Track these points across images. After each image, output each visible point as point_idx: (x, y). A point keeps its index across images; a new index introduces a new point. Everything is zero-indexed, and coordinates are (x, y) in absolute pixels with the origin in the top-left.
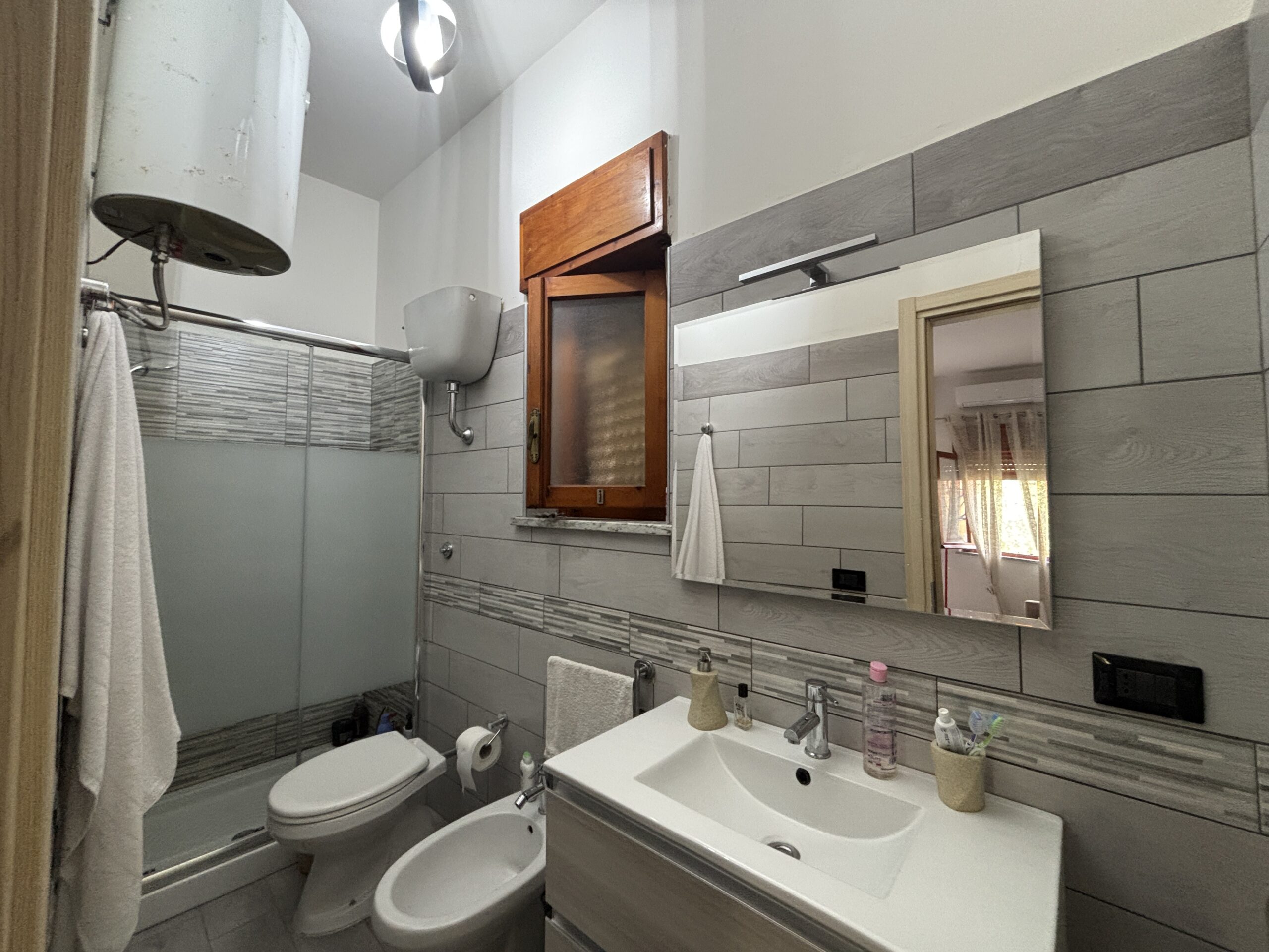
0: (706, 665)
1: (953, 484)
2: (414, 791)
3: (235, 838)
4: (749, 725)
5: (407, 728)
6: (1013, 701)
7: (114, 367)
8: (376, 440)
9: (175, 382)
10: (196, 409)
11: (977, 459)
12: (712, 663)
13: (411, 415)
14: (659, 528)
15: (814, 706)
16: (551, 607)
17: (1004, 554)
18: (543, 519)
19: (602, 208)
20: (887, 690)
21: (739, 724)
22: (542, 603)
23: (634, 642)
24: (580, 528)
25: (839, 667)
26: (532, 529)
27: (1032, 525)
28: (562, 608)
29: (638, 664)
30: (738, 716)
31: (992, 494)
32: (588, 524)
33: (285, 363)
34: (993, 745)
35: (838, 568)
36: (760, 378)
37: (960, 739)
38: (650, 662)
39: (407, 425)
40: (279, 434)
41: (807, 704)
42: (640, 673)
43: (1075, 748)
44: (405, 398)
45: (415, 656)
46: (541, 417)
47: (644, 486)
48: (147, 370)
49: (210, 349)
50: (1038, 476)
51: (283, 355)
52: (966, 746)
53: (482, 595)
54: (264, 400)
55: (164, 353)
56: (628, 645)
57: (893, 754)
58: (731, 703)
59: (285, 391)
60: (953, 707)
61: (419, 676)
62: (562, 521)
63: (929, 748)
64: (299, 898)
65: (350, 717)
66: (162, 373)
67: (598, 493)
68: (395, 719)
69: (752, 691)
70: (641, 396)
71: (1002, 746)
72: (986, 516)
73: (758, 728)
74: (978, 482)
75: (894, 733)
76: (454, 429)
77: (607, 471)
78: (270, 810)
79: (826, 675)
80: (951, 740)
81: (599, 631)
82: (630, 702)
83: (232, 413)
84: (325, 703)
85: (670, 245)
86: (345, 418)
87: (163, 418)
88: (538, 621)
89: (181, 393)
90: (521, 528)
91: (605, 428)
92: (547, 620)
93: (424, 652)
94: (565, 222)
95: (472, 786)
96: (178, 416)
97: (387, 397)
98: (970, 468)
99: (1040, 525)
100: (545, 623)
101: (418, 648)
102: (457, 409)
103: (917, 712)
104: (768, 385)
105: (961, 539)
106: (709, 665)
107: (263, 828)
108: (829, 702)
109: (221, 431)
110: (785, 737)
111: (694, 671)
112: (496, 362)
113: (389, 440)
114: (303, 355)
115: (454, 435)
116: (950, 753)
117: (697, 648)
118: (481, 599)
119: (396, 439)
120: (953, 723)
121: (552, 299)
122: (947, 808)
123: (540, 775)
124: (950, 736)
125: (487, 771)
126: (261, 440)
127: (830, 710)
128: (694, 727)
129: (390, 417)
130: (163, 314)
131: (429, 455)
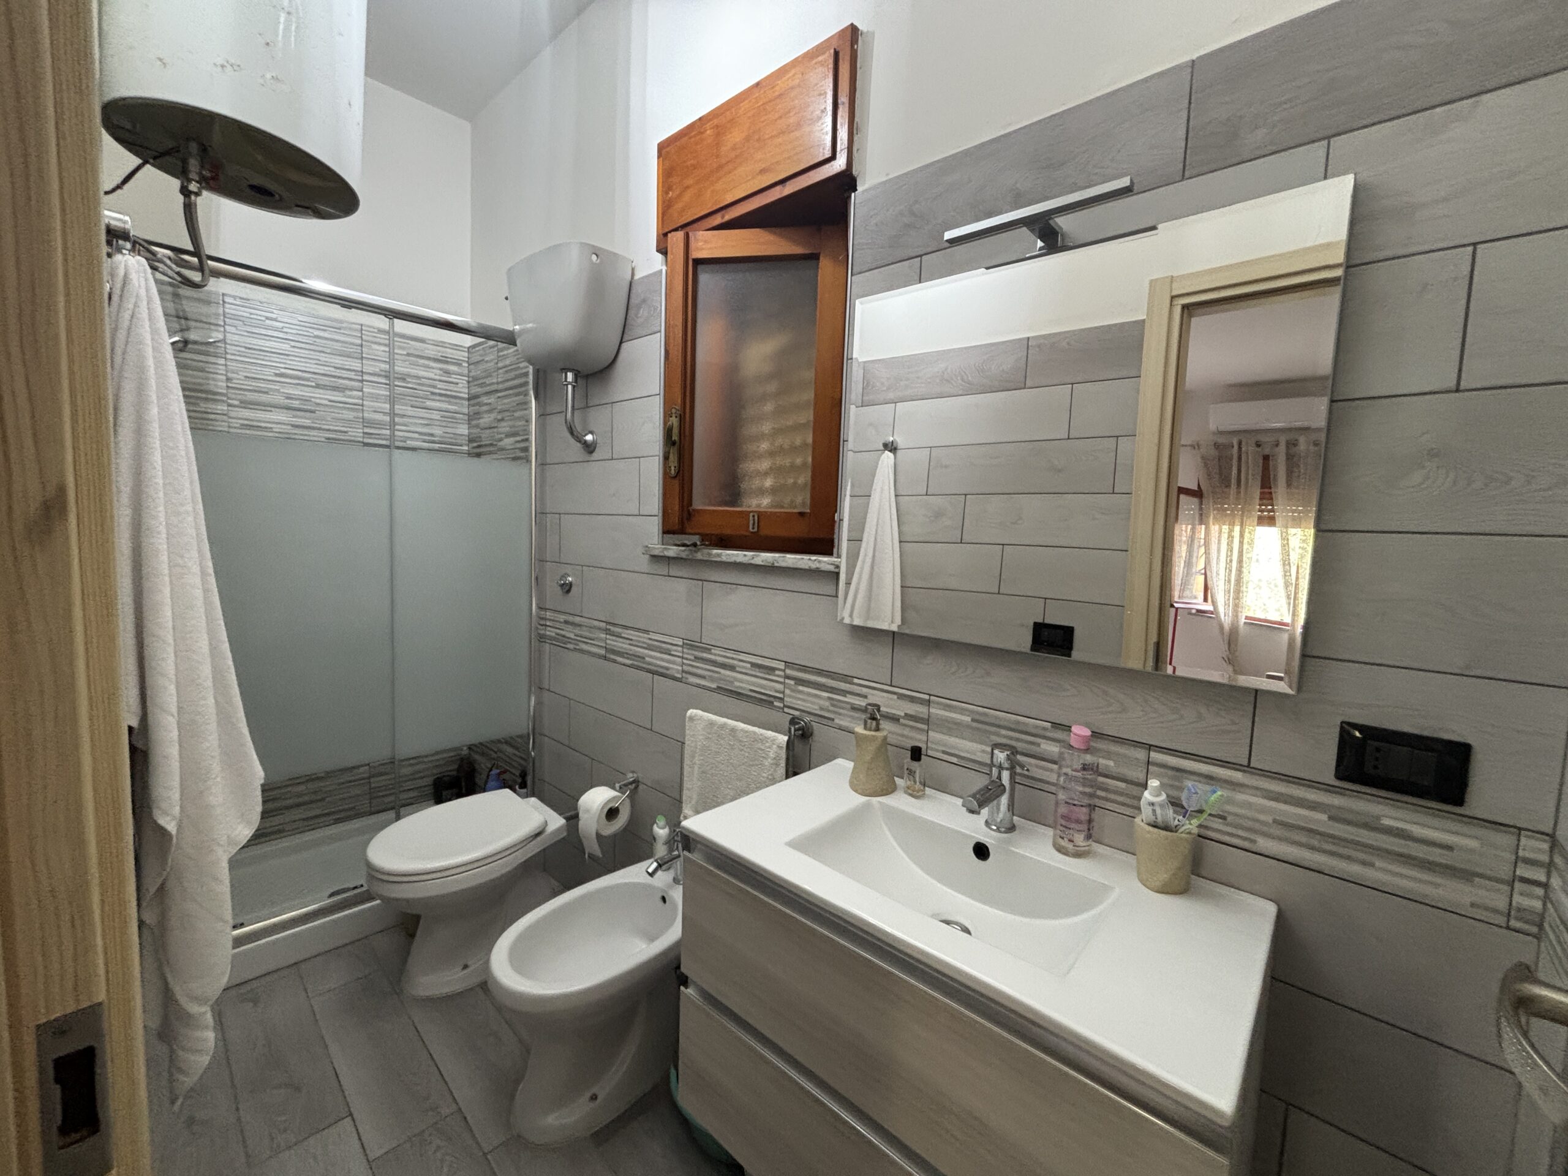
0: (874, 723)
1: (1193, 530)
2: (529, 855)
3: (332, 895)
4: (920, 793)
5: (521, 787)
6: (1238, 776)
7: (148, 329)
8: (475, 444)
9: (222, 361)
10: (251, 396)
11: (1228, 498)
12: (881, 722)
13: (517, 414)
14: (825, 562)
15: (1000, 773)
16: (690, 654)
17: (1247, 618)
18: (683, 548)
19: (767, 136)
20: (1089, 758)
21: (910, 791)
22: (680, 649)
23: (790, 696)
24: (729, 560)
25: (1033, 731)
26: (669, 559)
27: (1287, 585)
28: (705, 655)
29: (793, 721)
30: (909, 783)
31: (1241, 543)
32: (737, 555)
33: (359, 342)
34: (1205, 824)
35: (1041, 621)
36: (963, 380)
37: (1170, 815)
38: (807, 719)
39: (514, 426)
40: (357, 433)
41: (991, 771)
42: (795, 730)
43: (1303, 829)
44: (511, 392)
45: (529, 706)
46: (682, 418)
47: (808, 511)
48: (186, 342)
49: (263, 319)
50: (1304, 524)
51: (356, 330)
52: (1176, 822)
53: (608, 637)
54: (335, 388)
55: (206, 323)
56: (781, 700)
57: (1089, 829)
58: (902, 768)
59: (360, 378)
60: (1166, 781)
61: (534, 729)
62: (706, 551)
63: (1132, 825)
64: (404, 961)
65: (455, 773)
66: (204, 348)
67: (751, 518)
68: (506, 776)
69: (927, 755)
70: (809, 395)
71: (1217, 824)
72: (1231, 571)
73: (929, 797)
74: (1225, 528)
75: (1092, 807)
76: (572, 433)
77: (761, 492)
78: (369, 865)
79: (1018, 740)
80: (1159, 817)
81: (748, 683)
82: (783, 763)
83: (296, 404)
84: (426, 756)
85: (855, 190)
86: (436, 415)
87: (211, 406)
88: (675, 669)
89: (230, 375)
90: (655, 558)
91: (761, 437)
92: (686, 668)
93: (539, 703)
94: (717, 156)
95: (598, 852)
96: (229, 405)
97: (488, 389)
98: (1218, 509)
99: (1297, 585)
100: (683, 671)
101: (533, 699)
102: (576, 407)
103: (1122, 785)
104: (971, 389)
105: (1195, 598)
106: (878, 725)
107: (362, 886)
108: (1018, 770)
109: (283, 427)
110: (963, 806)
111: (860, 729)
112: (624, 345)
113: (491, 445)
114: (380, 331)
115: (572, 441)
116: (1156, 830)
117: (864, 704)
118: (608, 642)
119: (500, 444)
120: (1164, 797)
121: (698, 262)
122: (1144, 887)
123: (675, 841)
124: (1159, 811)
125: (615, 835)
126: (333, 439)
127: (1018, 779)
128: (856, 791)
129: (493, 416)
130: (201, 268)
131: (542, 465)
